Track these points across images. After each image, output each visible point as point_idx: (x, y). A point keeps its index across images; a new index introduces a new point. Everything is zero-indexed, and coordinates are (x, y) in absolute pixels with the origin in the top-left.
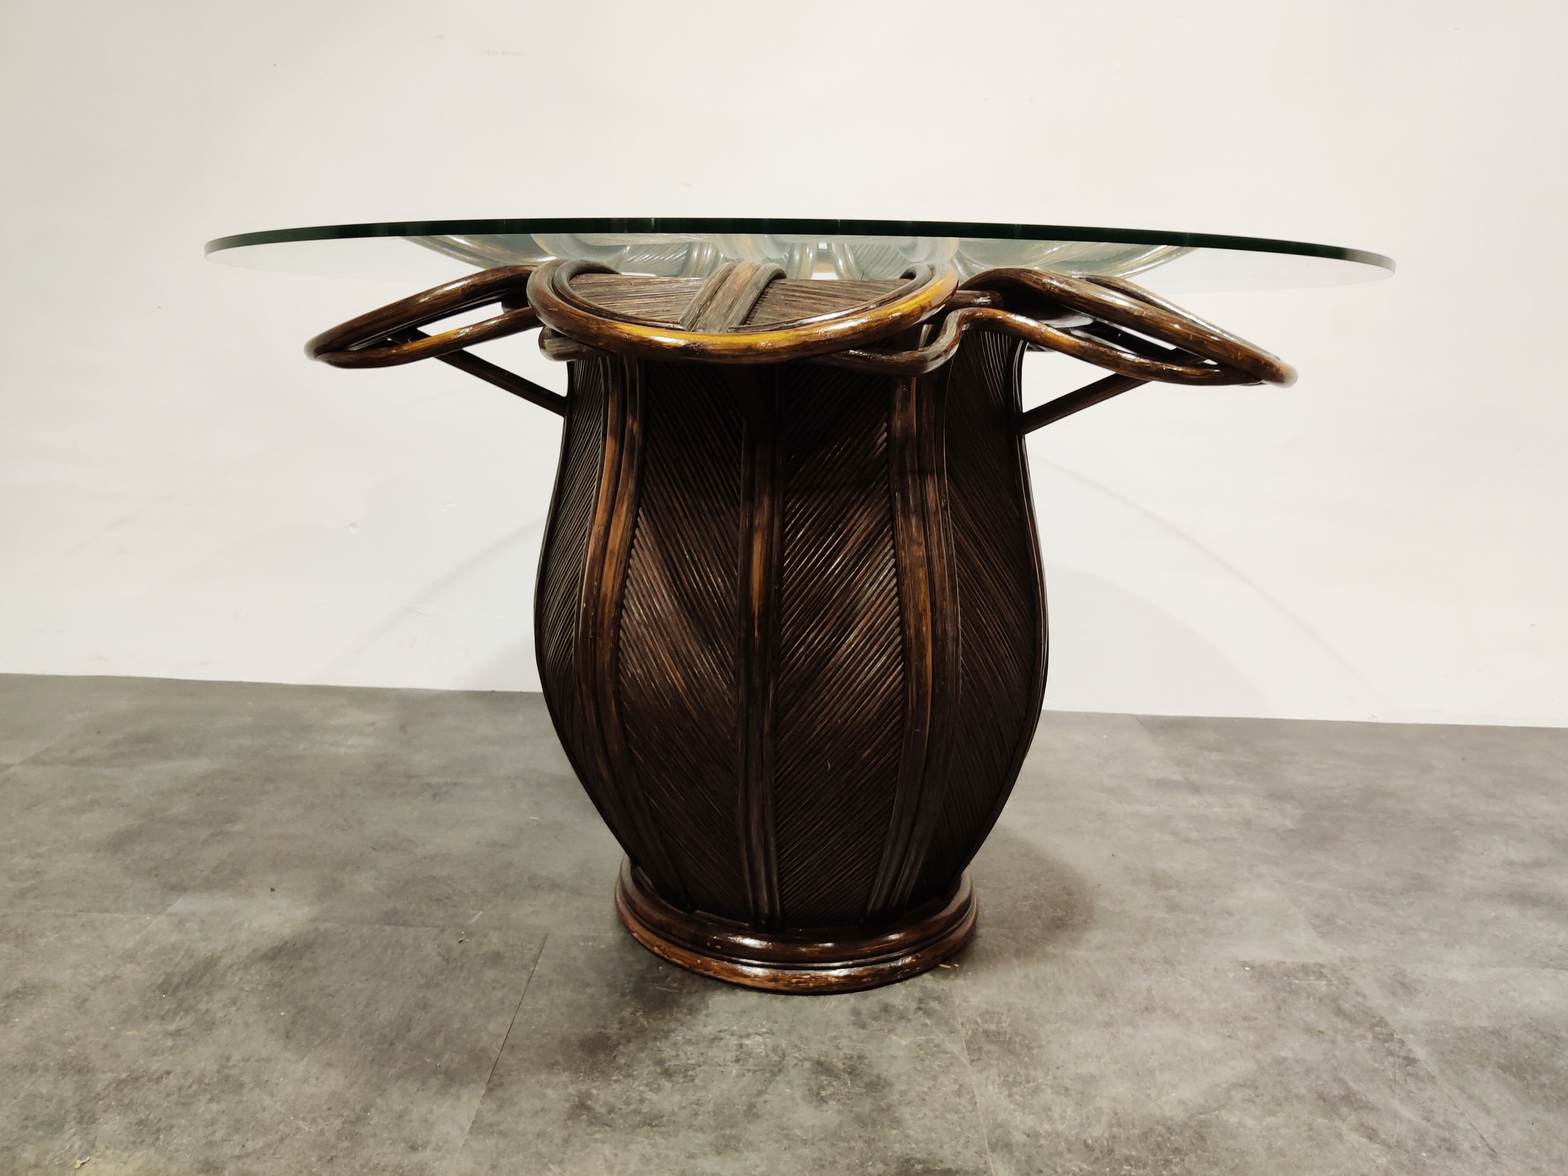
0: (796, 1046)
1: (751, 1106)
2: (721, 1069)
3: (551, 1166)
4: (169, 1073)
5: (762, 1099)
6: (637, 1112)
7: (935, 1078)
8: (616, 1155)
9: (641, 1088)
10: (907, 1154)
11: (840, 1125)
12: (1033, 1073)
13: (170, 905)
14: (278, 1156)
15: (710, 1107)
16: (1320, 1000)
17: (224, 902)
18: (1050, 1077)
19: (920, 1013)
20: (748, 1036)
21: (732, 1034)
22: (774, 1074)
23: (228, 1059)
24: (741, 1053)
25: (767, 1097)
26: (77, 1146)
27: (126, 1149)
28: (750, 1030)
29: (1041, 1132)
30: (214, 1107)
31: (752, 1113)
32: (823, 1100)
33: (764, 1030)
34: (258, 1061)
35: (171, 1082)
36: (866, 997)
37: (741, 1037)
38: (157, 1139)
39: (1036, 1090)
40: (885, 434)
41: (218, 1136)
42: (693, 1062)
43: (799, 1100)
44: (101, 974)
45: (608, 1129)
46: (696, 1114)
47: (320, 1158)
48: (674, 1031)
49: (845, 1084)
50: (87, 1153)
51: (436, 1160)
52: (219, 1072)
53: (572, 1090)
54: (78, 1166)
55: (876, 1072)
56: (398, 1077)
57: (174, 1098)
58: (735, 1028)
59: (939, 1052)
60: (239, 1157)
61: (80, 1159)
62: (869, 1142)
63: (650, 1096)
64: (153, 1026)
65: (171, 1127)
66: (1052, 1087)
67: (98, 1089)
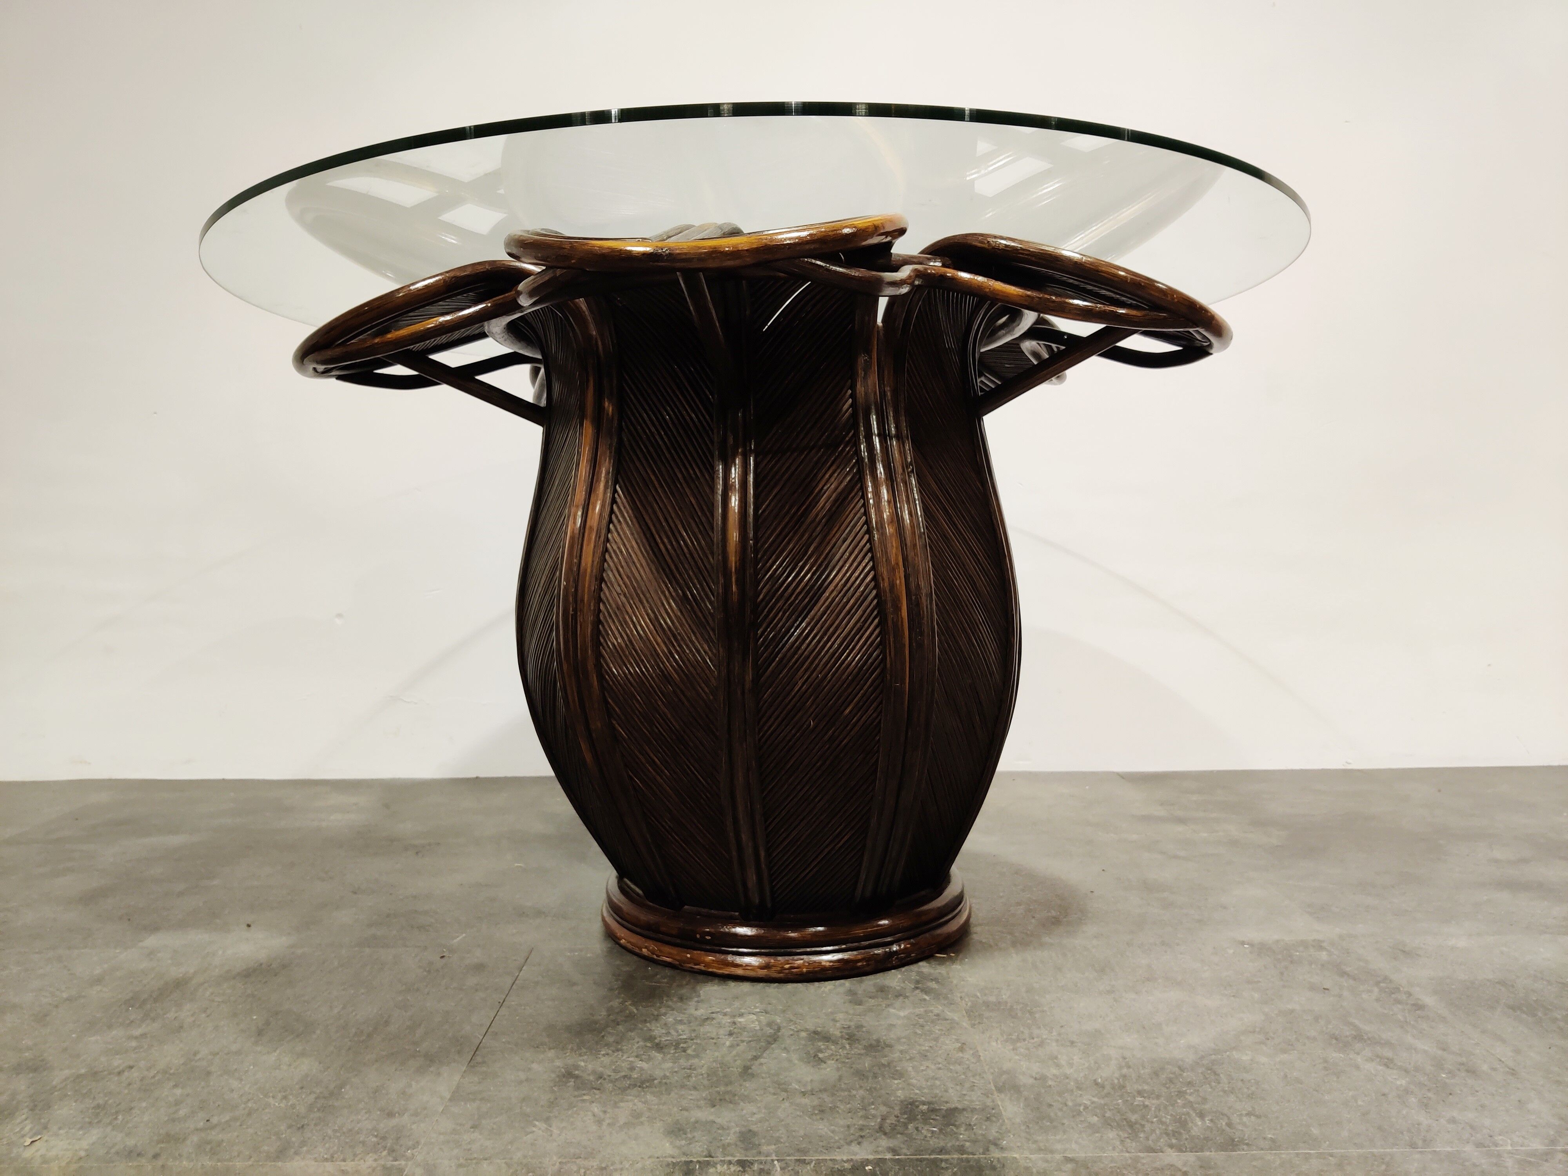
0: (791, 1021)
1: (746, 1069)
2: (714, 1041)
3: (537, 1123)
4: (131, 1067)
5: (757, 1063)
6: (627, 1077)
7: (936, 1039)
8: (605, 1112)
9: (631, 1059)
10: (911, 1098)
11: (840, 1078)
12: (1036, 1032)
13: (141, 941)
14: (244, 1127)
15: (703, 1071)
16: (1323, 965)
17: (197, 937)
18: (1054, 1033)
19: (918, 991)
20: (741, 1015)
21: (725, 1014)
22: (769, 1043)
23: (195, 1054)
24: (735, 1028)
25: (762, 1060)
26: (27, 1128)
27: (81, 1128)
28: (743, 1011)
29: (1048, 1075)
30: (178, 1091)
31: (746, 1072)
32: (822, 1061)
33: (757, 1010)
34: (228, 1054)
35: (134, 1074)
36: (861, 982)
37: (734, 1016)
38: (116, 1119)
39: (1041, 1044)
40: (850, 400)
41: (182, 1113)
42: (685, 1037)
43: (796, 1062)
44: (65, 995)
45: (596, 1091)
46: (689, 1076)
47: (290, 1127)
48: (665, 1014)
49: (843, 1047)
50: (39, 1133)
51: (414, 1123)
52: (185, 1064)
53: (558, 1063)
54: (27, 1143)
55: (875, 1037)
56: (375, 1061)
57: (136, 1086)
58: (728, 1010)
59: (938, 1019)
60: (202, 1129)
61: (30, 1138)
62: (870, 1090)
63: (640, 1064)
64: (118, 1032)
65: (131, 1109)
66: (1057, 1041)
67: (54, 1083)
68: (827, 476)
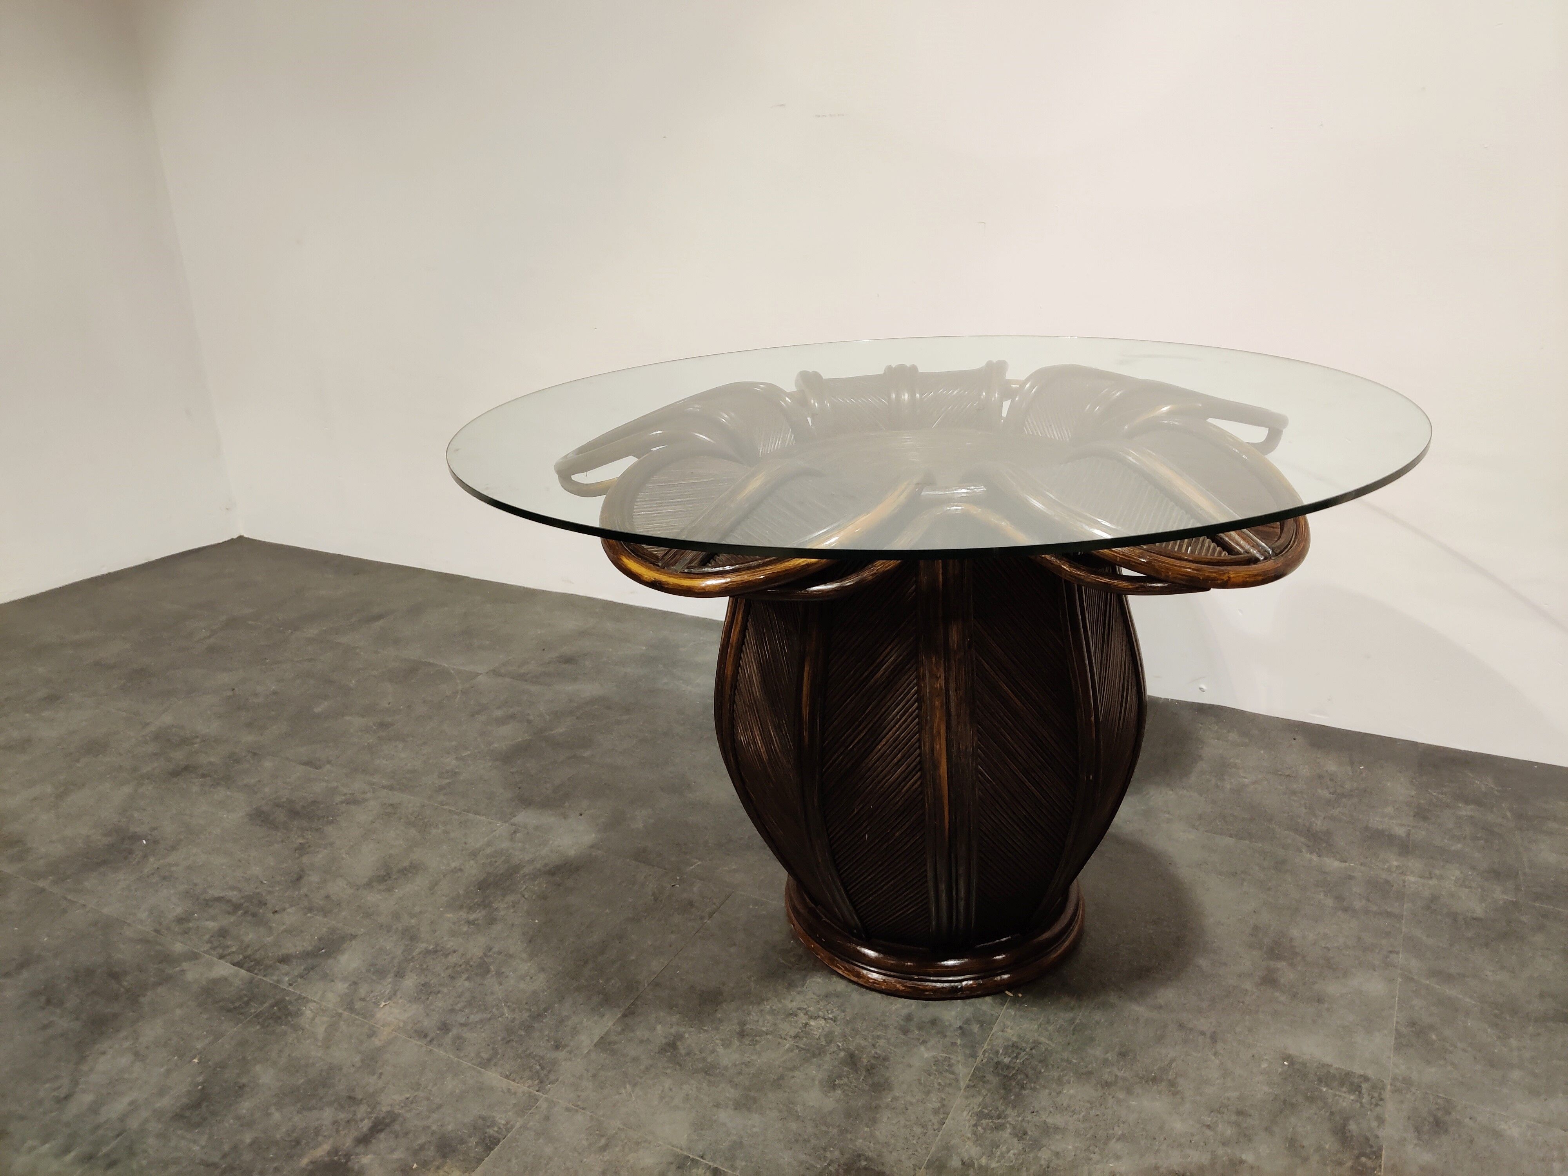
0: (845, 1036)
1: (781, 1077)
2: (780, 1040)
3: (628, 1086)
4: (455, 952)
5: (791, 1074)
6: (704, 1060)
7: (928, 1093)
8: (671, 1089)
9: (718, 1041)
10: (863, 1150)
11: (831, 1113)
12: (1009, 1111)
13: (515, 816)
14: (482, 1030)
15: (752, 1070)
17: (548, 819)
18: (1020, 1119)
19: (960, 1031)
20: (816, 1018)
21: (806, 1014)
22: (814, 1055)
23: (491, 949)
24: (802, 1031)
25: (796, 1073)
26: (387, 992)
27: (410, 1001)
28: (821, 1013)
29: (976, 1163)
30: (467, 984)
31: (778, 1083)
32: (834, 1087)
33: (830, 1016)
34: (506, 955)
35: (453, 959)
36: (925, 1007)
37: (811, 1017)
38: (428, 999)
39: (1000, 1127)
40: (914, 587)
41: (459, 1006)
42: (764, 1029)
43: (817, 1082)
44: (453, 865)
45: (678, 1067)
46: (740, 1073)
47: (503, 1039)
48: (768, 1000)
49: (857, 1079)
50: (390, 999)
51: (565, 1060)
52: (481, 958)
53: (673, 1030)
54: (382, 1006)
55: (887, 1075)
56: (577, 989)
57: (449, 971)
58: (811, 1009)
59: (947, 1071)
60: (462, 1025)
61: (385, 1002)
62: (843, 1132)
63: (720, 1050)
64: (463, 914)
65: (439, 992)
66: (1014, 1128)
67: (414, 954)
68: (888, 649)
